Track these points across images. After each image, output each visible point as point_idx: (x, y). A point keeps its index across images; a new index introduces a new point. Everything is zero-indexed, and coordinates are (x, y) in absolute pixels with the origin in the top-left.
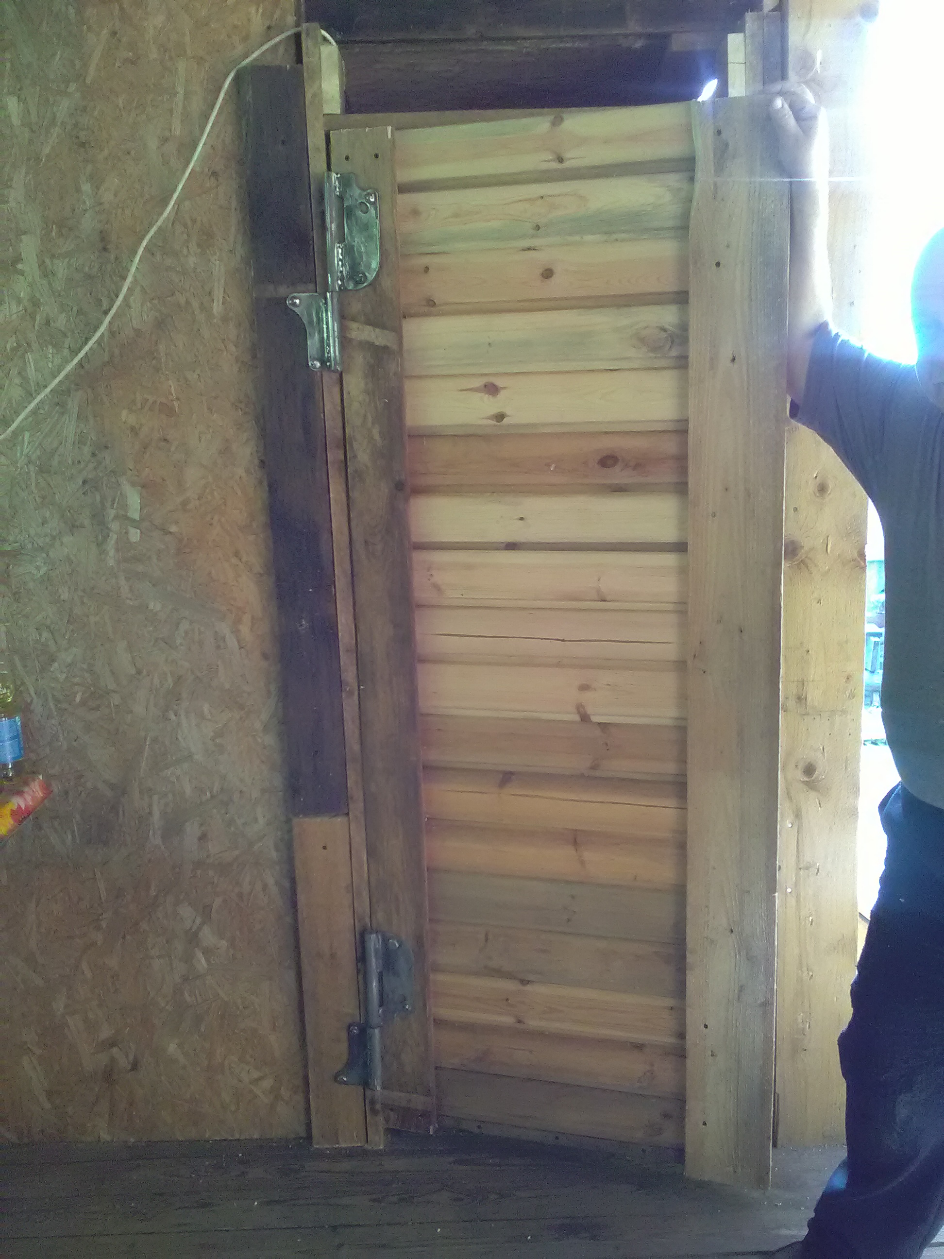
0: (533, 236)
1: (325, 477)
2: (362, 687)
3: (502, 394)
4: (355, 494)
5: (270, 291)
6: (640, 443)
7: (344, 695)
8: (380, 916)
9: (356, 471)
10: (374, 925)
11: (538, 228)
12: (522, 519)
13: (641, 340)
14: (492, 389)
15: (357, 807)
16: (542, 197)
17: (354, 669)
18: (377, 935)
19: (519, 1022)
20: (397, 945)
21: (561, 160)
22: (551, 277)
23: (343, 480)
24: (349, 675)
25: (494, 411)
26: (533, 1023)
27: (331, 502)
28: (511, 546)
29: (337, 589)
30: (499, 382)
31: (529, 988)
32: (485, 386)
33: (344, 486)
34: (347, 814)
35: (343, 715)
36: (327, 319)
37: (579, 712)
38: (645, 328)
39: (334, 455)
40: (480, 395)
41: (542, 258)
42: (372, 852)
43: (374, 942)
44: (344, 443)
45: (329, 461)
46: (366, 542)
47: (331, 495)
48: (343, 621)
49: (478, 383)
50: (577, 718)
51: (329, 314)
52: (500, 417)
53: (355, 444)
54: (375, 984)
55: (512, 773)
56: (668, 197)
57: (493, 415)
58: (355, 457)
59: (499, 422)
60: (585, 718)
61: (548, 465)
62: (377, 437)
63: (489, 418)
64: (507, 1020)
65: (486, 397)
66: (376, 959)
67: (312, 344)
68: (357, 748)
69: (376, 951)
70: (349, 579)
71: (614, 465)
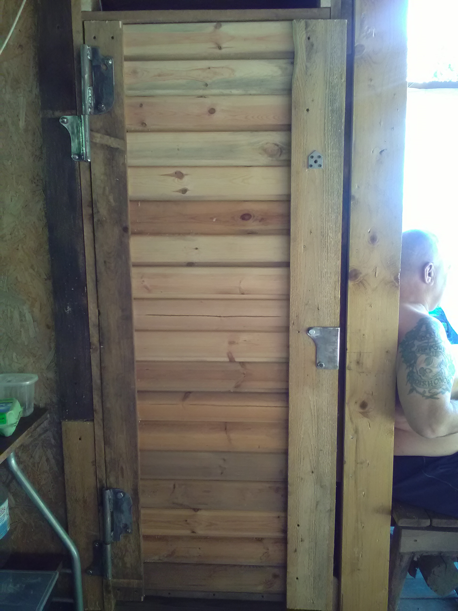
0: (204, 89)
1: (81, 223)
2: (102, 347)
3: (186, 179)
4: (99, 234)
5: (50, 114)
6: (264, 207)
7: (91, 350)
8: (112, 479)
9: (99, 220)
10: (108, 485)
11: (206, 85)
12: (197, 249)
13: (265, 151)
14: (180, 175)
15: (98, 417)
16: (209, 68)
17: (97, 336)
18: (110, 490)
19: (193, 532)
20: (122, 495)
21: (220, 48)
22: (214, 113)
23: (91, 226)
24: (95, 339)
25: (180, 187)
26: (201, 532)
27: (85, 238)
28: (190, 265)
29: (88, 288)
30: (184, 171)
31: (199, 513)
32: (176, 173)
33: (92, 229)
34: (93, 420)
35: (91, 363)
36: (82, 131)
37: (228, 356)
38: (267, 143)
39: (86, 211)
40: (173, 178)
41: (209, 102)
42: (107, 442)
43: (109, 494)
44: (92, 204)
45: (83, 214)
46: (105, 262)
47: (85, 234)
48: (91, 308)
49: (172, 171)
50: (227, 359)
51: (83, 127)
52: (184, 191)
53: (98, 205)
54: (109, 519)
55: (190, 392)
56: (279, 72)
57: (181, 190)
58: (98, 212)
59: (184, 194)
60: (232, 360)
61: (212, 218)
62: (112, 200)
63: (177, 191)
64: (187, 532)
65: (176, 179)
66: (109, 504)
67: (74, 146)
68: (99, 382)
69: (110, 500)
70: (95, 283)
71: (248, 219)
